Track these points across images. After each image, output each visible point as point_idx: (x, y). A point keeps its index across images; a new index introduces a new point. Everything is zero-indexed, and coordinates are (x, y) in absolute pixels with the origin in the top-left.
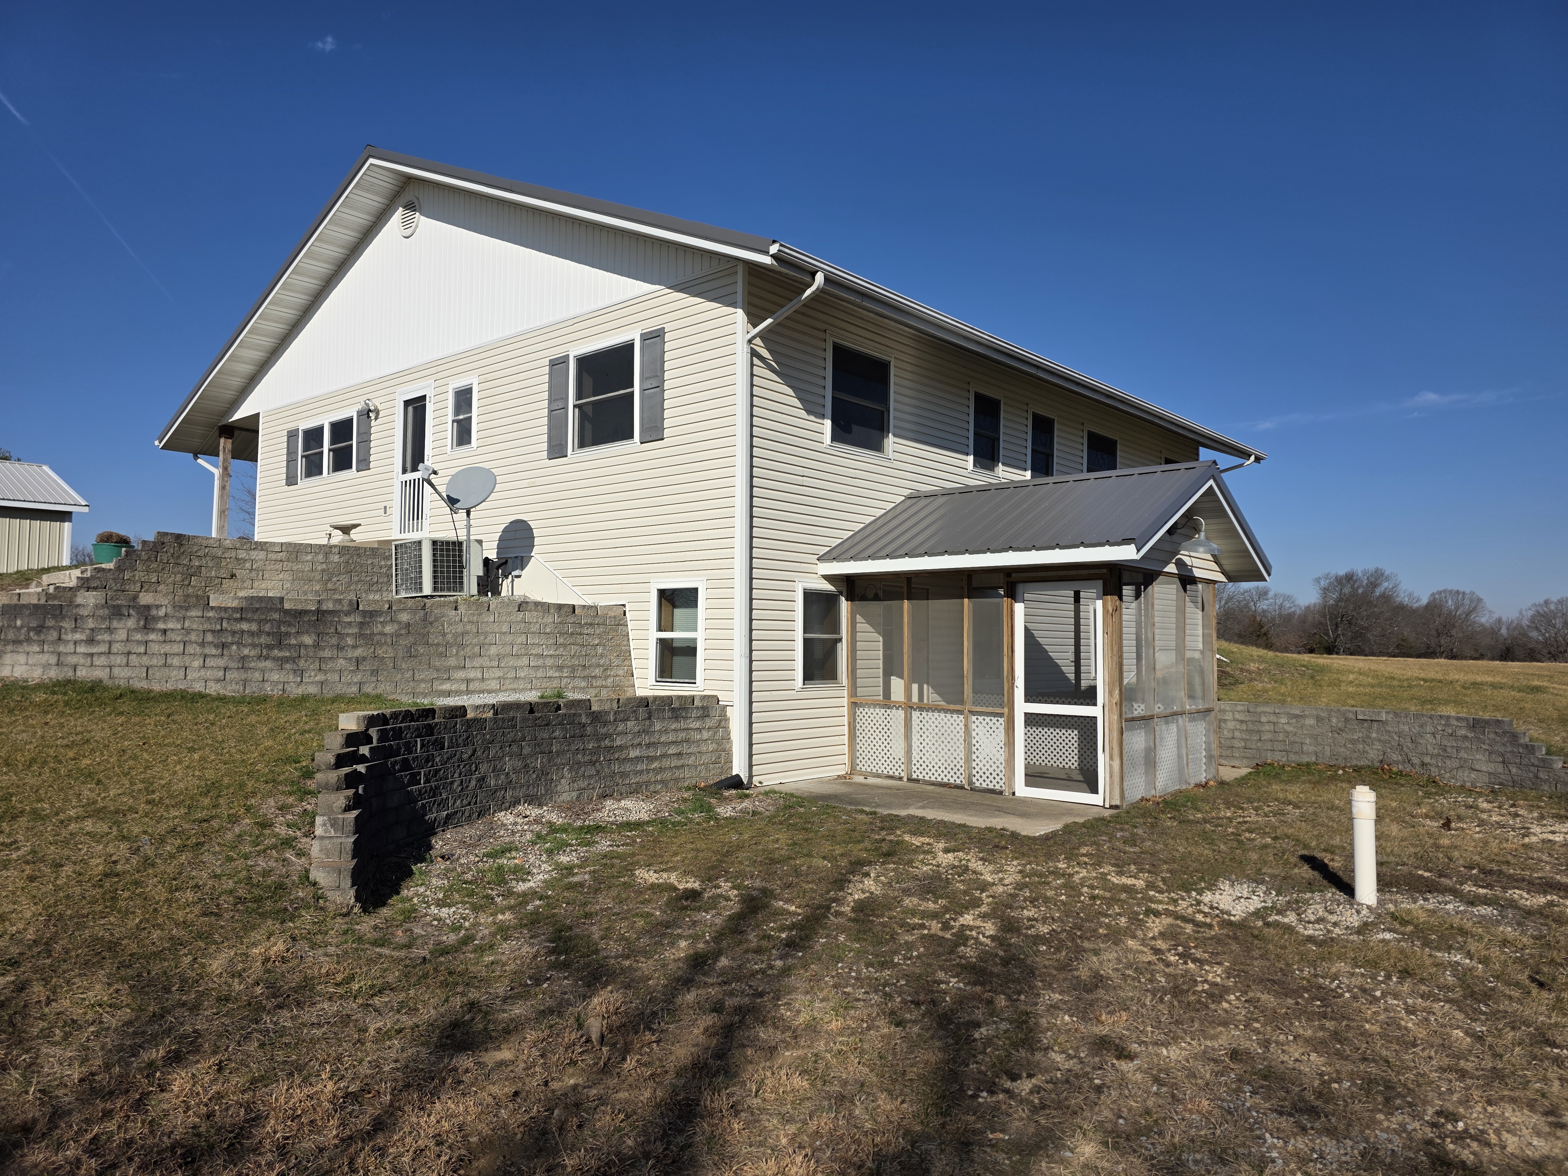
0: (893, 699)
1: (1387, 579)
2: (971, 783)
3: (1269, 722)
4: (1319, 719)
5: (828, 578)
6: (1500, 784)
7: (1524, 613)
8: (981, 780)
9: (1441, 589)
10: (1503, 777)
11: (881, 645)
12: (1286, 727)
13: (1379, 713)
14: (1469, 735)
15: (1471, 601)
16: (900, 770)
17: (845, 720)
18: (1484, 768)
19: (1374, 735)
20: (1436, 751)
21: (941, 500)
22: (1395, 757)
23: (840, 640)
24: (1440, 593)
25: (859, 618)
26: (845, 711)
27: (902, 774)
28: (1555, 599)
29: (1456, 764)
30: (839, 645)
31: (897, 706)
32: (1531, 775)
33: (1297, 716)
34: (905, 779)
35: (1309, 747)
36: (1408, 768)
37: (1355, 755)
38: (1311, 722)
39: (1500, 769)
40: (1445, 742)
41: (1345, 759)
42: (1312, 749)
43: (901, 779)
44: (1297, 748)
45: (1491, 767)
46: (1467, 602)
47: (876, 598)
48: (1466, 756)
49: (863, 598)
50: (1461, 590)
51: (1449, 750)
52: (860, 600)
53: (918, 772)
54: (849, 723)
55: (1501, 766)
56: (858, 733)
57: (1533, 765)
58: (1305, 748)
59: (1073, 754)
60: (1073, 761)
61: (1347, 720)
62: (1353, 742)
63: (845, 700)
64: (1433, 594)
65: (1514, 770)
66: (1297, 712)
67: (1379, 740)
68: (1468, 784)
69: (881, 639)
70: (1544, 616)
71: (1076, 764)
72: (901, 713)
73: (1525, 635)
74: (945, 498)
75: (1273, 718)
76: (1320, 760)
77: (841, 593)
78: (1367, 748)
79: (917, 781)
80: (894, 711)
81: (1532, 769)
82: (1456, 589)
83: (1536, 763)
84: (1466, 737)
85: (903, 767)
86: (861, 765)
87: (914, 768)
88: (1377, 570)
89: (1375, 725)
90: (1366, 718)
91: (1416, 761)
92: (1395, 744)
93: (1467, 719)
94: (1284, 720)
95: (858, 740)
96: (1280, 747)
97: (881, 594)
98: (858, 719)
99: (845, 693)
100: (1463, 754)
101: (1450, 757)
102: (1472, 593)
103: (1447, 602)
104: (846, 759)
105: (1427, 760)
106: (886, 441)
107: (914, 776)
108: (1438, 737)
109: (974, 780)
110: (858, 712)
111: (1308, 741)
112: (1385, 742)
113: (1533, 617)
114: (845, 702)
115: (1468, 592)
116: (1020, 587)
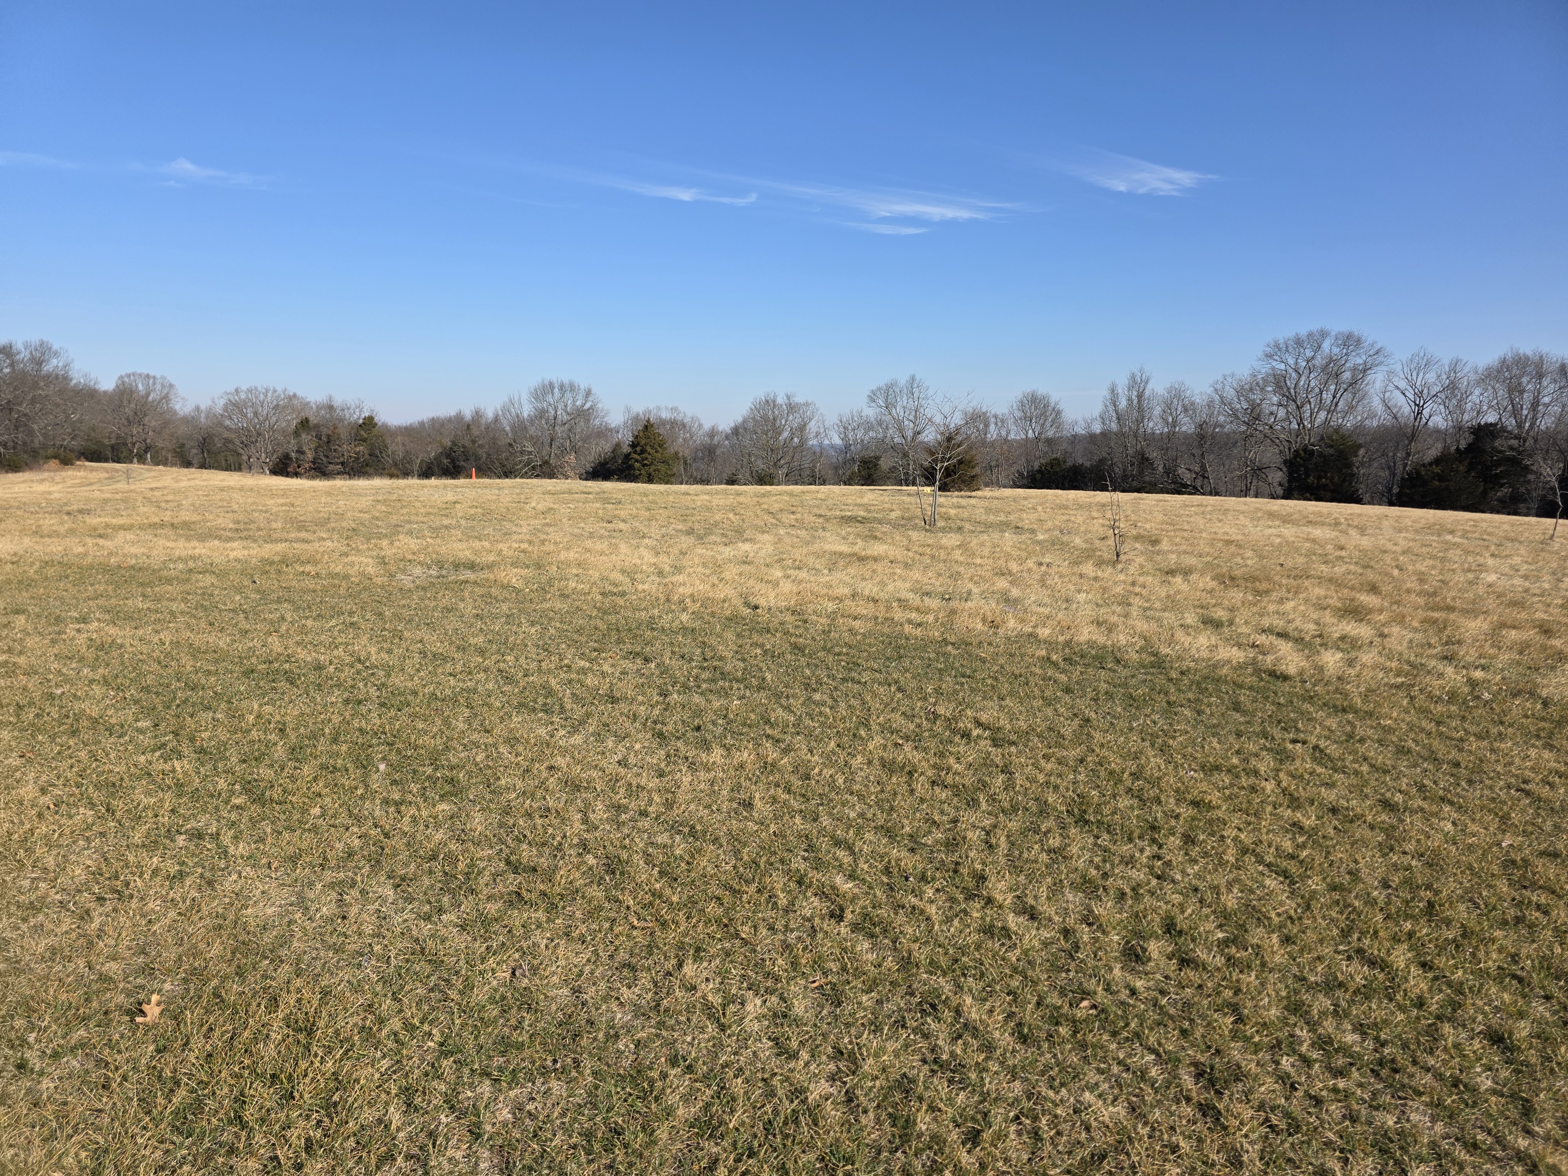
1: (56, 354)
7: (216, 401)
9: (130, 372)
15: (163, 386)
24: (129, 376)
28: (244, 388)
46: (158, 387)
50: (152, 374)
64: (121, 377)
70: (235, 404)
73: (220, 424)
82: (146, 372)
88: (42, 344)
102: (163, 378)
103: (137, 386)
113: (226, 405)
115: (158, 376)
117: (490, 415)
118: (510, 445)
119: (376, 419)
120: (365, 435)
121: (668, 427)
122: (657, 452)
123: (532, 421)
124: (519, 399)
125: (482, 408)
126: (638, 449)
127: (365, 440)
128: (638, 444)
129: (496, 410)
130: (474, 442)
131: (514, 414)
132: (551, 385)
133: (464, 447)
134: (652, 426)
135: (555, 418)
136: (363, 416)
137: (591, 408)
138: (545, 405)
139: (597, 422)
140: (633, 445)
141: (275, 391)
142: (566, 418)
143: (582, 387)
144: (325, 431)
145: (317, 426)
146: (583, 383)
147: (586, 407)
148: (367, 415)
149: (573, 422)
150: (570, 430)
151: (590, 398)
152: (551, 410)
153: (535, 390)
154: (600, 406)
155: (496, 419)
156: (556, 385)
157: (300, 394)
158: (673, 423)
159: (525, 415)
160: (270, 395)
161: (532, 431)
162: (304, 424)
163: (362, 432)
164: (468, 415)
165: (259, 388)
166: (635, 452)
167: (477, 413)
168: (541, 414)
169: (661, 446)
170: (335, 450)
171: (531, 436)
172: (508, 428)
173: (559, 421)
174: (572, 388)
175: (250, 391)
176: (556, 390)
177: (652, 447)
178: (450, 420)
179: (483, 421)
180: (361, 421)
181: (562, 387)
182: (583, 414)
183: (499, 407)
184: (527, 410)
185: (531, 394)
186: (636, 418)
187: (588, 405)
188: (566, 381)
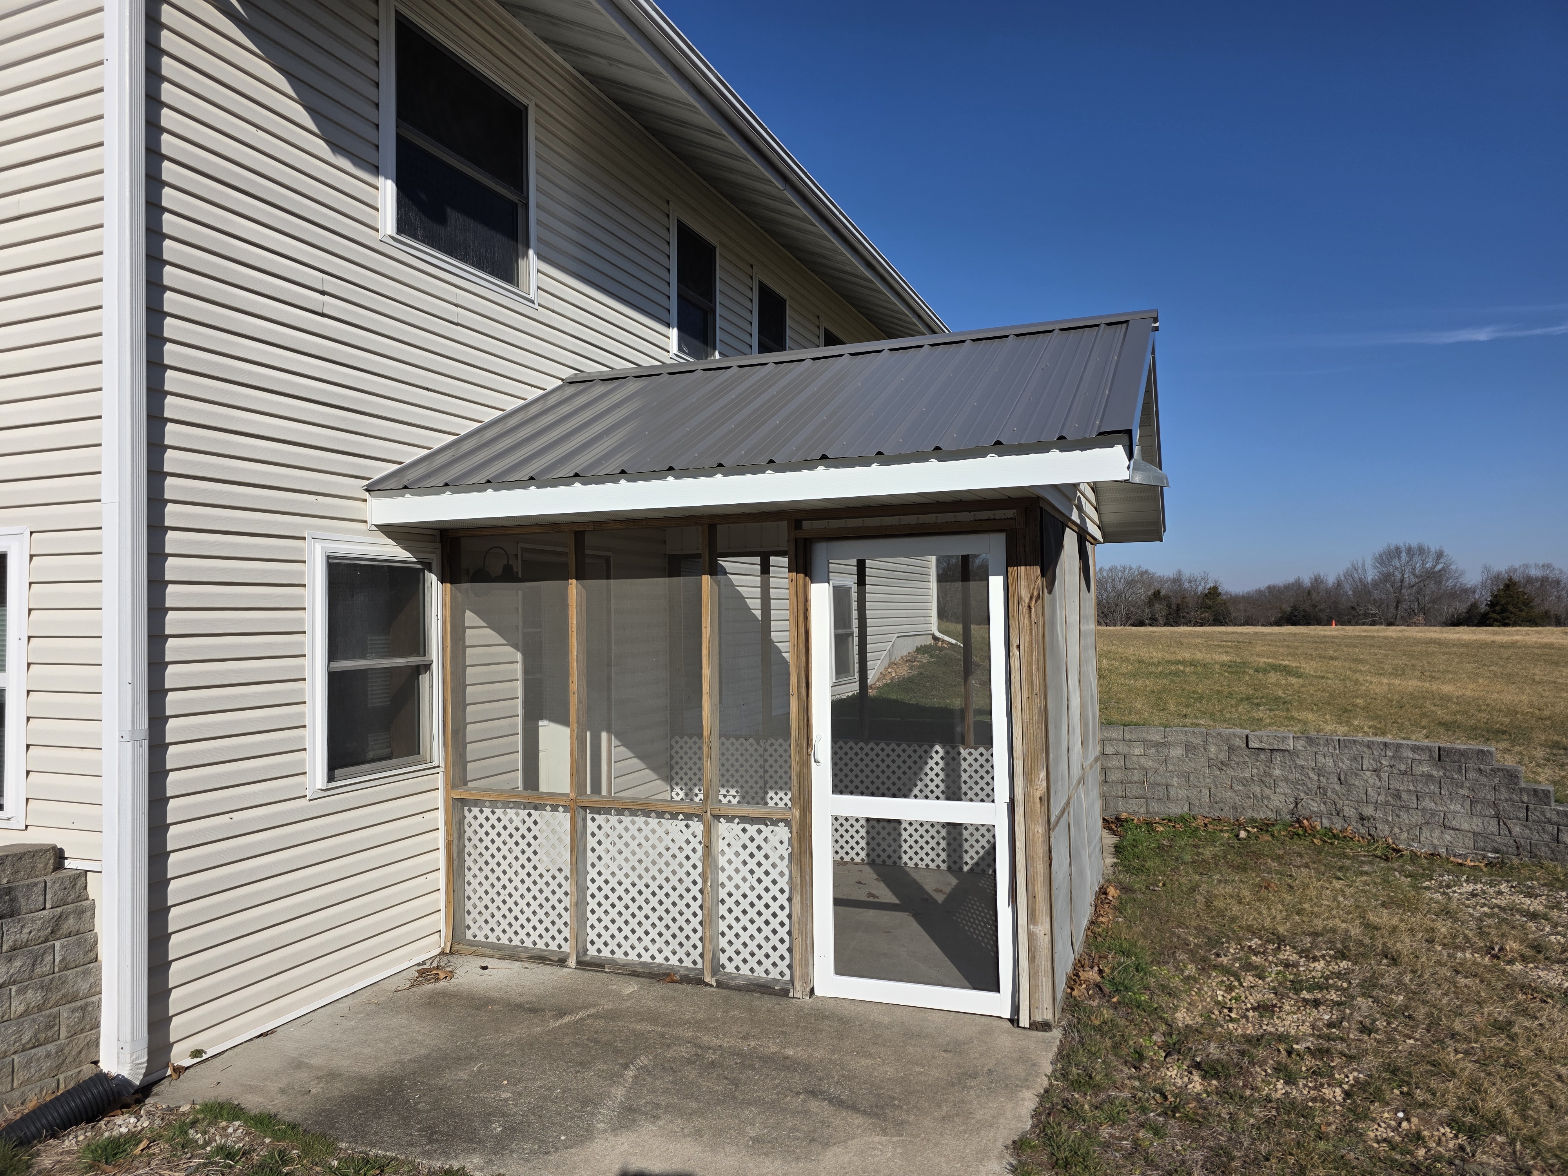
0: (543, 788)
2: (717, 968)
3: (1117, 754)
4: (1189, 748)
5: (393, 532)
6: (1496, 851)
8: (738, 960)
10: (1498, 839)
11: (519, 668)
12: (1143, 761)
13: (1284, 739)
14: (1435, 773)
16: (560, 939)
17: (440, 838)
18: (1466, 826)
19: (1277, 772)
20: (1382, 798)
21: (633, 386)
22: (1314, 805)
23: (428, 667)
25: (470, 618)
26: (439, 818)
27: (566, 948)
29: (1417, 818)
30: (424, 678)
31: (553, 803)
32: (1546, 837)
33: (1157, 744)
34: (572, 962)
35: (1179, 792)
36: (1338, 826)
37: (1249, 802)
38: (1177, 752)
39: (1493, 827)
40: (1395, 784)
41: (1235, 808)
42: (1182, 793)
43: (562, 962)
44: (1160, 792)
45: (1476, 825)
47: (508, 576)
48: (1432, 805)
49: (480, 576)
51: (1404, 796)
52: (473, 580)
53: (599, 943)
54: (449, 844)
55: (1494, 823)
56: (469, 862)
57: (1549, 821)
58: (1172, 792)
59: (857, 837)
60: (857, 849)
61: (1231, 749)
62: (1245, 782)
63: (440, 795)
65: (1517, 830)
66: (1157, 738)
67: (1286, 780)
68: (1442, 851)
69: (519, 656)
71: (863, 854)
72: (563, 820)
74: (641, 383)
75: (1122, 748)
76: (1196, 811)
77: (428, 566)
78: (1267, 791)
79: (597, 965)
80: (548, 814)
81: (1549, 828)
83: (1555, 818)
84: (1430, 776)
85: (566, 932)
86: (474, 929)
87: (592, 935)
89: (1278, 757)
90: (1263, 746)
91: (1349, 812)
92: (1314, 787)
93: (1430, 749)
94: (1138, 751)
95: (469, 876)
96: (1134, 791)
97: (517, 567)
98: (469, 832)
99: (440, 780)
100: (1427, 803)
101: (1407, 809)
104: (440, 921)
105: (1368, 811)
106: (522, 263)
107: (592, 951)
108: (1385, 776)
109: (723, 959)
110: (469, 817)
111: (1175, 781)
112: (1297, 782)
114: (439, 798)
116: (821, 550)
117: (1331, 580)
118: (1353, 608)
119: (1220, 590)
120: (1210, 603)
121: (1538, 584)
122: (1521, 611)
123: (1375, 584)
124: (1363, 565)
125: (1322, 574)
126: (1498, 608)
127: (1209, 607)
128: (1497, 603)
129: (1339, 576)
130: (1315, 606)
131: (1357, 579)
132: (1398, 550)
133: (1305, 611)
134: (1515, 584)
135: (1402, 581)
136: (1208, 587)
137: (1443, 569)
138: (1391, 569)
139: (1450, 583)
140: (1492, 605)
141: (1131, 569)
142: (1414, 580)
143: (1433, 550)
144: (1174, 601)
145: (1167, 597)
146: (1434, 546)
147: (1437, 569)
148: (1212, 585)
149: (1422, 584)
150: (1418, 593)
151: (1442, 560)
152: (1397, 573)
153: (1381, 555)
154: (1453, 567)
155: (1339, 585)
156: (1403, 549)
157: (1151, 570)
158: (1544, 580)
159: (1369, 579)
160: (1126, 572)
161: (1376, 594)
162: (1157, 594)
163: (1208, 601)
164: (1307, 581)
165: (1119, 567)
166: (1494, 612)
167: (1316, 580)
168: (1387, 578)
169: (1526, 604)
170: (1183, 617)
171: (1375, 600)
172: (1350, 593)
173: (1406, 584)
174: (1421, 550)
175: (1111, 570)
176: (1403, 555)
177: (1515, 606)
178: (1287, 587)
179: (1322, 586)
180: (1207, 591)
181: (1409, 551)
182: (1434, 576)
183: (1341, 573)
184: (1371, 575)
185: (1376, 559)
186: (1497, 577)
187: (1439, 567)
188: (1414, 544)
